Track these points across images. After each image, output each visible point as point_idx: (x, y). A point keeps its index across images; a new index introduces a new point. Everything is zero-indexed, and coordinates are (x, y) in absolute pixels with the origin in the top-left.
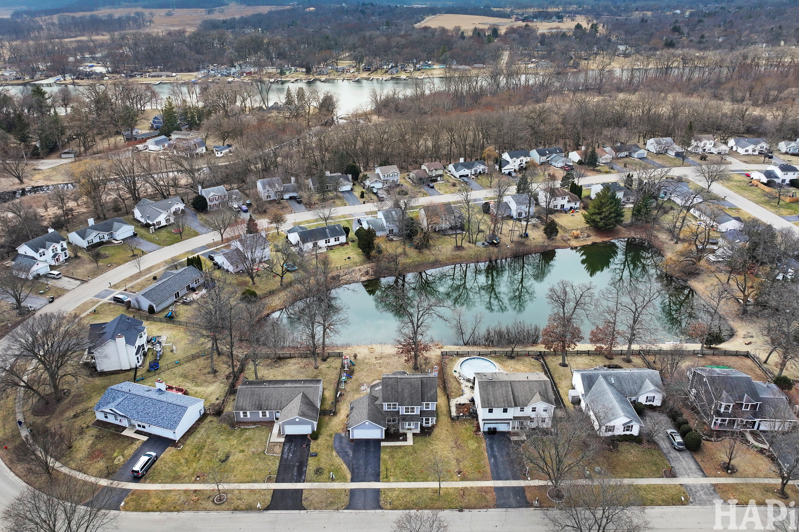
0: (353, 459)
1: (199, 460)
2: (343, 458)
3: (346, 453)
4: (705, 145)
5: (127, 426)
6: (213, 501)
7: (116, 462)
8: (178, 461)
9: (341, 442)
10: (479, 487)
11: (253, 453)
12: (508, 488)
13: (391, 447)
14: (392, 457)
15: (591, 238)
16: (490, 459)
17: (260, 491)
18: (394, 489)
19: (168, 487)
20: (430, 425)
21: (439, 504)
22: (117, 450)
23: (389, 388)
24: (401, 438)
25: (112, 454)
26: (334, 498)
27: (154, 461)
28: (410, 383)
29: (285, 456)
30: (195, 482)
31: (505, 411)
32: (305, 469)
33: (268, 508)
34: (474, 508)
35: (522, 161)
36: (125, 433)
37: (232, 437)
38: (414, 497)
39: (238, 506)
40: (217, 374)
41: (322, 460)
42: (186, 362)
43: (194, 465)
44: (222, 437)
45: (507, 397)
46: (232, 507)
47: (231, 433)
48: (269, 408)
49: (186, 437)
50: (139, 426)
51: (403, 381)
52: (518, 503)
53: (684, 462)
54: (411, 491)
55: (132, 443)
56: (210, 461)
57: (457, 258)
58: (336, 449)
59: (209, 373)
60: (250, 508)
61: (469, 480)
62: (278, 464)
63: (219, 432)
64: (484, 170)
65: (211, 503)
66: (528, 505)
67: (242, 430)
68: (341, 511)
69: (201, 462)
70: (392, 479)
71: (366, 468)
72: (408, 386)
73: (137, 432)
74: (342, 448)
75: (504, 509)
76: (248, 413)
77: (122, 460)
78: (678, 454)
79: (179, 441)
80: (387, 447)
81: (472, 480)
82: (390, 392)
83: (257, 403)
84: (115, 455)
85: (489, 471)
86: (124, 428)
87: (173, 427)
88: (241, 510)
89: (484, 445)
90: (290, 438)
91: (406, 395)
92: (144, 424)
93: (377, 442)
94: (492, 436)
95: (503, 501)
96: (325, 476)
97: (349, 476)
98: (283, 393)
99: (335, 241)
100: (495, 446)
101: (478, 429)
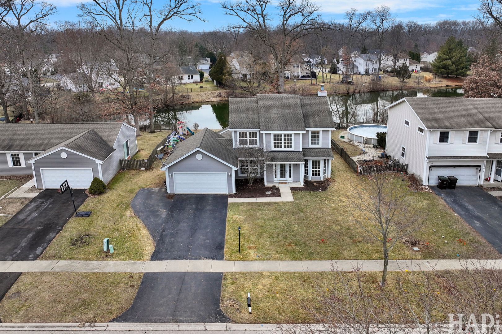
0: (166, 222)
2: (145, 219)
3: (154, 213)
15: (443, 82)
18: (261, 275)
20: (322, 177)
24: (268, 193)
26: (96, 292)
29: (22, 216)
31: (473, 137)
41: (99, 222)
48: (24, 147)
58: (134, 207)
70: (251, 253)
71: (193, 235)
74: (147, 206)
80: (241, 204)
89: (442, 202)
90: (45, 195)
93: (221, 198)
96: (91, 249)
97: (149, 248)
99: (189, 79)
100: (466, 204)
101: (415, 181)
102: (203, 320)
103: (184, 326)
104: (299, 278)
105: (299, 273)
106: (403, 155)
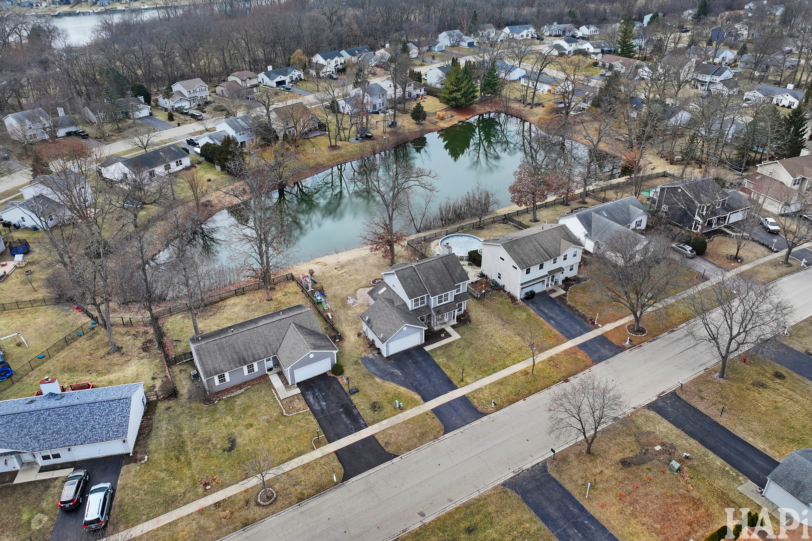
0: (405, 378)
1: (189, 464)
2: (393, 380)
3: (393, 374)
4: (489, 33)
5: (18, 467)
6: (258, 505)
7: (35, 526)
8: (156, 478)
9: (375, 365)
10: (564, 351)
11: (268, 421)
12: (591, 341)
13: (440, 348)
14: (450, 358)
15: (455, 117)
16: (550, 323)
17: (316, 461)
18: (481, 389)
19: (166, 519)
20: (463, 311)
21: (540, 384)
22: (25, 509)
23: (409, 280)
24: (443, 335)
25: (19, 519)
26: (421, 427)
27: (112, 496)
28: (431, 268)
29: (317, 407)
30: (206, 493)
31: (541, 267)
32: (355, 412)
33: (346, 477)
34: (577, 373)
35: (336, 62)
36: (18, 480)
37: (218, 415)
38: (510, 388)
39: (303, 494)
40: (124, 350)
41: (369, 393)
42: (58, 351)
43: (188, 473)
44: (203, 421)
45: (537, 251)
46: (294, 499)
47: (215, 411)
48: (256, 357)
49: (142, 442)
50: (46, 458)
51: (422, 268)
52: (612, 351)
53: (702, 266)
54: (501, 382)
55: (48, 487)
56: (209, 456)
57: (338, 158)
58: (376, 375)
59: (109, 354)
60: (321, 489)
61: (546, 349)
62: (315, 421)
63: (193, 417)
64: (299, 76)
65: (257, 509)
66: (622, 349)
67: (226, 401)
68: (442, 438)
69: (194, 464)
70: (468, 379)
71: (430, 381)
72: (431, 271)
73: (43, 469)
74: (383, 371)
75: (604, 362)
76: (227, 375)
77: (46, 518)
78: (692, 261)
79: (135, 452)
80: (435, 350)
81: (551, 348)
82: (412, 286)
83: (235, 356)
84: (25, 517)
85: (558, 333)
86: (14, 474)
87: (120, 433)
88: (310, 496)
89: (532, 311)
90: (306, 385)
91: (433, 282)
92: (55, 452)
93: (419, 348)
94: (531, 300)
95: (596, 356)
96: (388, 408)
97: (417, 397)
98: (266, 332)
99: (177, 165)
100: (543, 309)
101: (513, 298)
102: (477, 419)
103: (473, 424)
104: (499, 383)
105: (496, 381)
106: (499, 278)
